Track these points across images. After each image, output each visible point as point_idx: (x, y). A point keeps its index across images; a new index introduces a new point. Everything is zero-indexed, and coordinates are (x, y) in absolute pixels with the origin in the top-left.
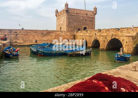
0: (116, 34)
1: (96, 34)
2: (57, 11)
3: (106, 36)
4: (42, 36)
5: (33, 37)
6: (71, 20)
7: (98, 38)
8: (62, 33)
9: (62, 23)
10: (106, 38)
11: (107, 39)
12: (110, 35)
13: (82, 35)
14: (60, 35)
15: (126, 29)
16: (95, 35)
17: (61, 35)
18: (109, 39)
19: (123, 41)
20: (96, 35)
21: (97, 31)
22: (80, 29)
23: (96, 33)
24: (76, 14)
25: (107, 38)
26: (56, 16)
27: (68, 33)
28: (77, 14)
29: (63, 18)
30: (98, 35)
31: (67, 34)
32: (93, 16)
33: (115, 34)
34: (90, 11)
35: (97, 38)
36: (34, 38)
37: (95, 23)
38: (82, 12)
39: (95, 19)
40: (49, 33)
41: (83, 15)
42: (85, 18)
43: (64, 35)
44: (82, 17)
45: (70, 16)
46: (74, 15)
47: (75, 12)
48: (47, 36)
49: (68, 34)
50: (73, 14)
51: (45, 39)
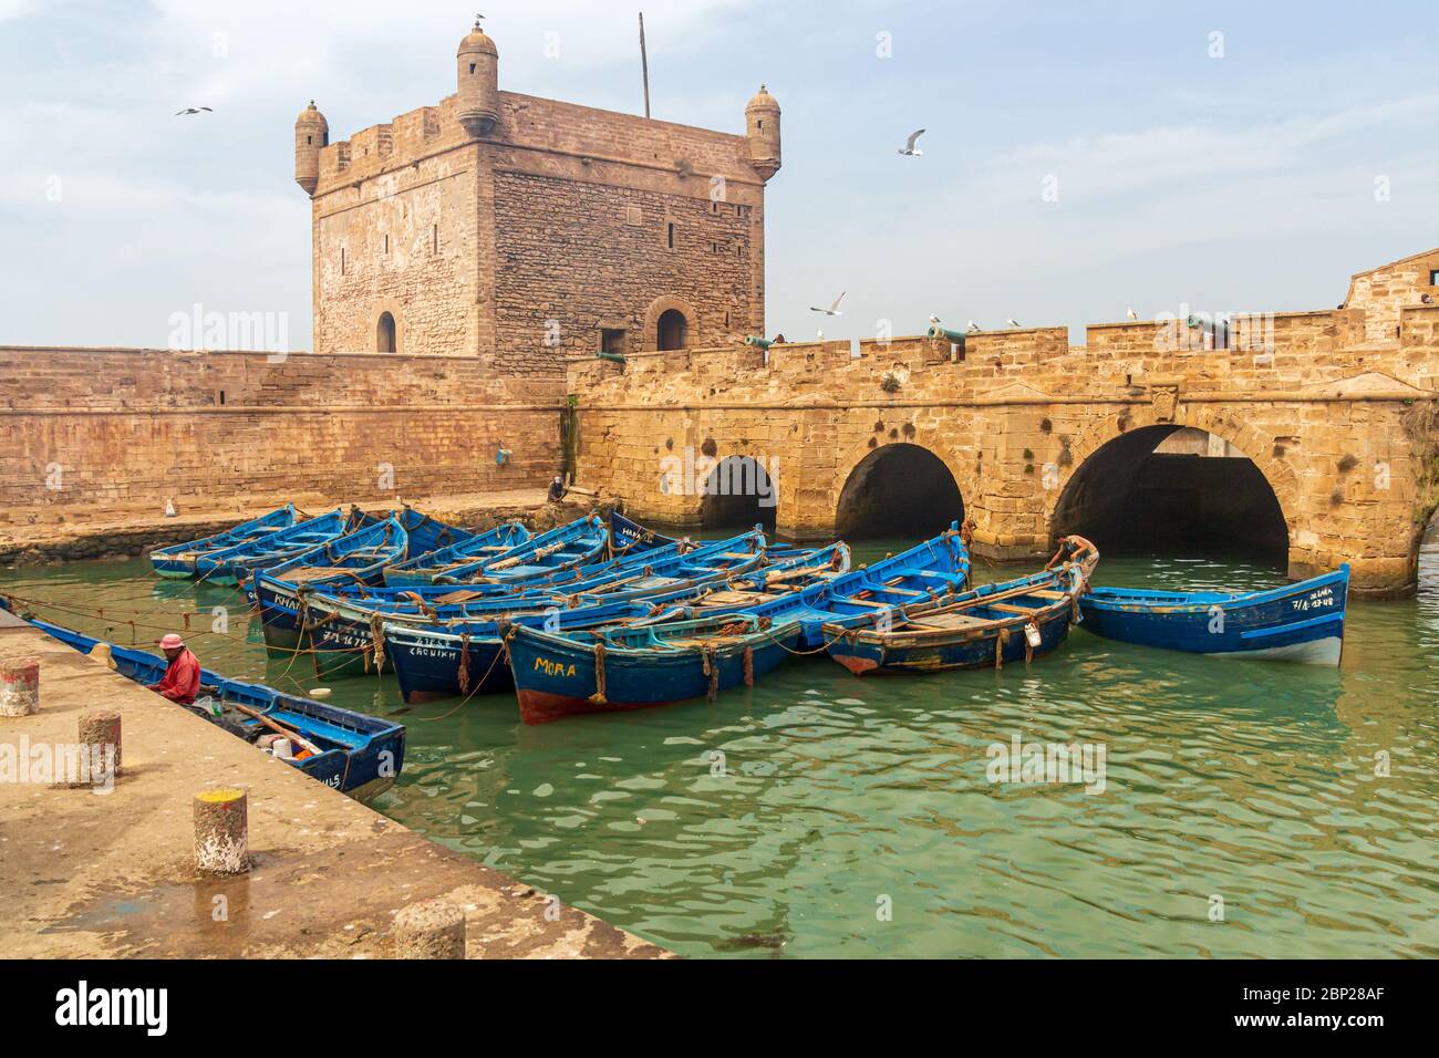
0: (1180, 377)
1: (891, 386)
2: (315, 133)
3: (1047, 404)
4: (215, 426)
5: (95, 448)
6: (530, 237)
7: (920, 426)
8: (441, 388)
9: (399, 261)
10: (1047, 426)
11: (1065, 441)
12: (1091, 392)
13: (685, 401)
14: (417, 402)
15: (1315, 331)
16: (881, 397)
17: (427, 405)
18: (1092, 432)
19: (1279, 452)
20: (897, 399)
21: (915, 356)
22: (620, 333)
23: (902, 376)
24: (572, 169)
25: (1059, 428)
26: (310, 184)
27: (499, 387)
28: (585, 161)
29: (426, 205)
30: (922, 396)
31: (488, 400)
32: (742, 195)
33: (1167, 378)
34: (720, 138)
35: (909, 429)
36: (111, 458)
37: (760, 266)
38: (640, 147)
39: (760, 222)
40: (294, 388)
41: (649, 181)
42: (670, 219)
43: (457, 403)
44: (644, 198)
45: (520, 186)
46: (557, 181)
47: (571, 146)
48: (265, 424)
49: (505, 395)
50: (549, 165)
51: (248, 467)
